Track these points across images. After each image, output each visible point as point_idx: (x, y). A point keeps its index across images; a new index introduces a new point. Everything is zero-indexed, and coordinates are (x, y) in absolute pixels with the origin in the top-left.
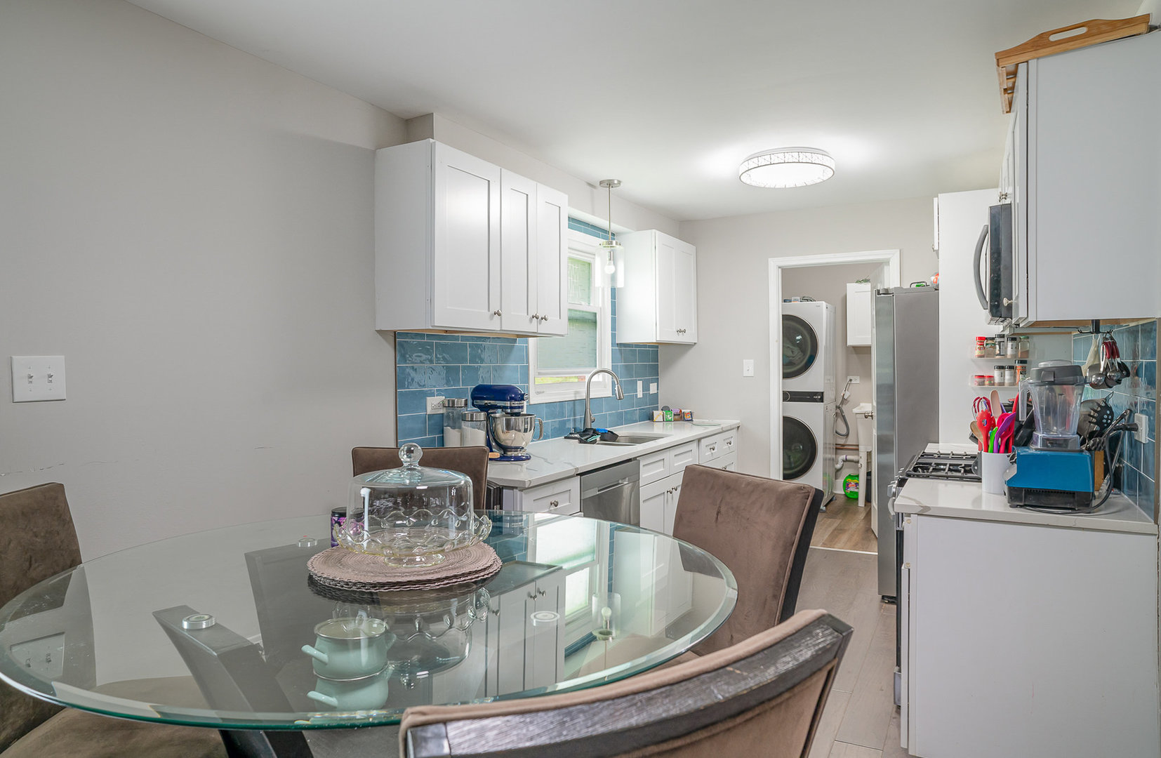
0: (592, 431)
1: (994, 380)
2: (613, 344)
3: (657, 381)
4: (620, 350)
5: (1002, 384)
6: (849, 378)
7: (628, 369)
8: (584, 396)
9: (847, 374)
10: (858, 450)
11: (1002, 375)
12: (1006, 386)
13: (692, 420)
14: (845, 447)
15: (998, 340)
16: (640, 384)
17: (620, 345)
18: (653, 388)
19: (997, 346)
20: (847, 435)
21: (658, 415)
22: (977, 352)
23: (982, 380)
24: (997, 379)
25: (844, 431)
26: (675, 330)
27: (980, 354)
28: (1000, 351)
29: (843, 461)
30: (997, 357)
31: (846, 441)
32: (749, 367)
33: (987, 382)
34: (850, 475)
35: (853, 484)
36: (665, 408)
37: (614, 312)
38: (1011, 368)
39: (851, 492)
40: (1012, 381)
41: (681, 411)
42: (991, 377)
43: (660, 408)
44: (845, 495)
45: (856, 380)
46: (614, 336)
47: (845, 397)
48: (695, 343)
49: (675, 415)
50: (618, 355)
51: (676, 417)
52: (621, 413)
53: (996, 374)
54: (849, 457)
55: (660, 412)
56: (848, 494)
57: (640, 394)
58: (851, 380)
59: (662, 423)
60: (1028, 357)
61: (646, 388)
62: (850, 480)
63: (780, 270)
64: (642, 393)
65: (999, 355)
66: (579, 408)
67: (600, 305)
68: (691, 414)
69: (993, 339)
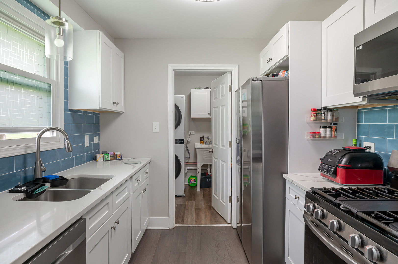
0: (42, 181)
1: (321, 135)
2: (65, 110)
3: (98, 135)
4: (72, 115)
5: (325, 137)
6: (190, 132)
7: (78, 128)
8: (34, 150)
9: (189, 130)
10: (197, 164)
11: (326, 132)
12: (327, 138)
13: (121, 159)
14: (189, 163)
15: (323, 111)
16: (87, 138)
17: (72, 111)
18: (96, 140)
19: (323, 115)
20: (189, 158)
21: (99, 157)
22: (313, 118)
23: (314, 135)
24: (323, 134)
25: (188, 157)
26: (112, 102)
27: (315, 119)
28: (325, 117)
29: (188, 170)
30: (323, 121)
31: (189, 161)
32: (156, 127)
33: (317, 136)
34: (191, 176)
35: (193, 180)
36: (104, 152)
37: (66, 86)
38: (330, 127)
39: (192, 184)
40: (330, 136)
41: (114, 154)
42: (319, 133)
43: (101, 152)
44: (189, 185)
45: (193, 133)
46: (66, 104)
47: (189, 141)
48: (123, 112)
49: (110, 156)
50: (70, 118)
51: (112, 158)
52: (73, 159)
53: (322, 131)
54: (191, 168)
55: (101, 155)
56: (190, 184)
57: (87, 144)
58: (191, 133)
59: (102, 162)
60: (338, 121)
61: (91, 140)
62: (191, 178)
63: (174, 72)
64: (88, 143)
65: (324, 120)
66: (30, 160)
67: (55, 79)
68: (121, 155)
69: (320, 110)
